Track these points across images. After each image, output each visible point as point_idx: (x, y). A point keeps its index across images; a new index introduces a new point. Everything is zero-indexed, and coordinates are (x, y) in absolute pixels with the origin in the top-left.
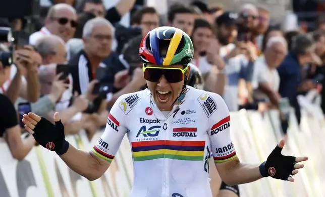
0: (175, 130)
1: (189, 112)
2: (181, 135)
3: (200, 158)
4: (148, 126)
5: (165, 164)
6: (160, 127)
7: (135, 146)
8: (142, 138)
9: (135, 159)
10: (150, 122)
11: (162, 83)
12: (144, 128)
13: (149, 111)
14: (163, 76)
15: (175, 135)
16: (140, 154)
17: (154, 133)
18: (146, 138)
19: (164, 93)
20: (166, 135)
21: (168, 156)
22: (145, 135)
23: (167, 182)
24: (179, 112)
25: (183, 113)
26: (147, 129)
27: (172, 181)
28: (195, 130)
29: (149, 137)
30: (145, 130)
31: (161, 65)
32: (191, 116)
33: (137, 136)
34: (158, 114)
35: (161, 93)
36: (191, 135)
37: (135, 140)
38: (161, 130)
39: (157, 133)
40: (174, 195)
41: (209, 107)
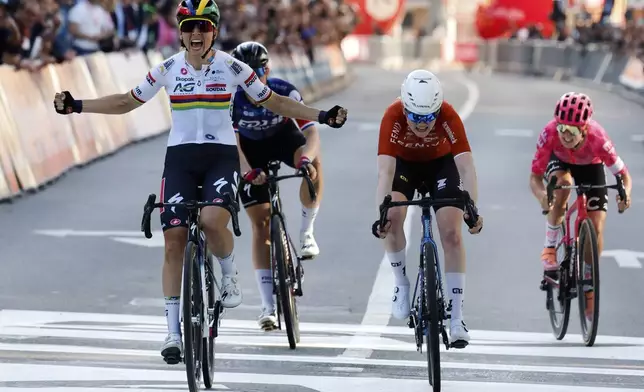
0: (207, 86)
1: (218, 72)
2: (213, 89)
3: (226, 107)
4: (183, 83)
5: (199, 113)
6: (194, 84)
7: (173, 99)
8: (178, 93)
9: (174, 109)
10: (185, 80)
12: (180, 85)
13: (184, 72)
14: (196, 26)
15: (207, 90)
16: (177, 105)
17: (189, 89)
18: (182, 93)
19: (197, 41)
20: (199, 91)
22: (181, 91)
23: (202, 126)
24: (210, 72)
25: (214, 72)
26: (183, 86)
28: (225, 85)
29: (185, 92)
31: (194, 15)
32: (220, 75)
33: (175, 91)
34: (192, 72)
35: (194, 41)
36: (222, 90)
37: (173, 94)
38: (196, 87)
39: (192, 89)
40: (207, 136)
41: (236, 69)
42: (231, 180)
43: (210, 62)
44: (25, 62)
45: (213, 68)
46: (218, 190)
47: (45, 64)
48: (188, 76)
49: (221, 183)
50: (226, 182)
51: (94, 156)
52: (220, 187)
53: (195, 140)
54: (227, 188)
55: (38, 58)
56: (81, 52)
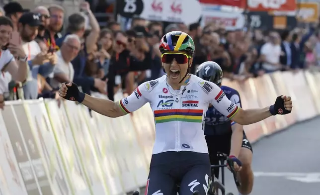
0: (183, 102)
1: (193, 91)
2: (188, 105)
3: (199, 121)
4: (165, 100)
5: (177, 124)
6: (173, 101)
7: (156, 113)
8: (161, 107)
9: (157, 122)
10: (166, 97)
11: (174, 63)
12: (162, 101)
13: (165, 91)
14: (174, 59)
15: (183, 106)
16: (159, 118)
17: (169, 104)
18: (164, 107)
19: (175, 71)
20: (177, 106)
21: (179, 120)
22: (163, 106)
23: (179, 136)
24: (186, 91)
25: (189, 92)
26: (164, 102)
27: (182, 135)
28: (197, 102)
29: (166, 107)
30: (163, 103)
31: (173, 50)
32: (195, 94)
33: (158, 107)
34: (171, 92)
35: (173, 71)
36: (195, 105)
37: (156, 109)
38: (174, 103)
39: (172, 105)
40: (184, 145)
41: (207, 88)
42: (203, 181)
43: (187, 83)
44: (235, 77)
45: (188, 88)
46: (191, 189)
47: (247, 78)
48: (168, 94)
49: (194, 184)
50: (199, 183)
51: (274, 130)
52: (193, 187)
53: (174, 148)
54: (200, 188)
55: (243, 74)
56: (267, 71)
